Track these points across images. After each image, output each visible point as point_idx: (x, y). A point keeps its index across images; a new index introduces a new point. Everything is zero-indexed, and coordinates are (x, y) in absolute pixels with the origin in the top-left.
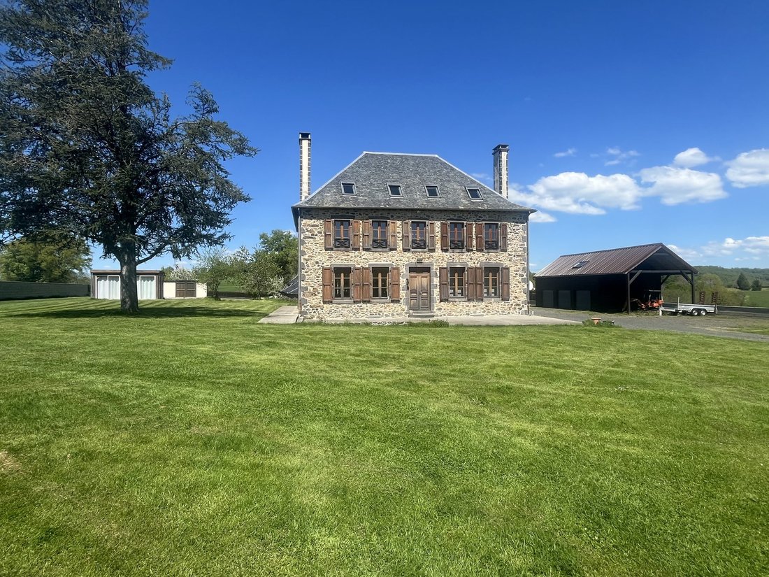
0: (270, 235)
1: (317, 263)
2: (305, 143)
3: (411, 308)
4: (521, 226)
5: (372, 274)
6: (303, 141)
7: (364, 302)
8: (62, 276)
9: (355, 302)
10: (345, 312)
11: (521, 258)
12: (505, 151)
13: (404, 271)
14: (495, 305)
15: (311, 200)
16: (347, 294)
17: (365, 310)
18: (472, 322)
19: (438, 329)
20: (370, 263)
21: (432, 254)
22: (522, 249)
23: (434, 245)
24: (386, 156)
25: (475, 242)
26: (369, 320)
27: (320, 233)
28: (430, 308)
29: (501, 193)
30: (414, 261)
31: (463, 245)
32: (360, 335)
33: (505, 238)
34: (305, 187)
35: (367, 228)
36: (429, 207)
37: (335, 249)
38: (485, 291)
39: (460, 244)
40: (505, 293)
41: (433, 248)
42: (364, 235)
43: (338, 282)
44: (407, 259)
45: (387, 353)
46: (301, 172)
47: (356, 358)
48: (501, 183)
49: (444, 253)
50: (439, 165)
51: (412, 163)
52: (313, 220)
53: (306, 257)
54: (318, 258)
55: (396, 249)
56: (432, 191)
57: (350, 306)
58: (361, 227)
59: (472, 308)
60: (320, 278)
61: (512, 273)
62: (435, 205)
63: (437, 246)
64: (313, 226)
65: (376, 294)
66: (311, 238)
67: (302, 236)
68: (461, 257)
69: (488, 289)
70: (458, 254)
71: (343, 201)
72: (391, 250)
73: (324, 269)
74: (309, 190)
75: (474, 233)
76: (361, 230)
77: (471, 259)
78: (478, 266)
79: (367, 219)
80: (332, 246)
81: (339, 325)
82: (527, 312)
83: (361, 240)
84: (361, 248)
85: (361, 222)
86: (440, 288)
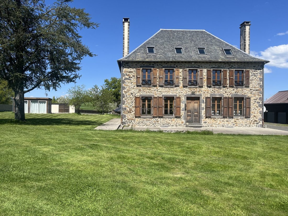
0: (110, 80)
1: (132, 94)
2: (126, 24)
3: (187, 122)
4: (259, 71)
5: (164, 101)
6: (125, 23)
7: (159, 117)
8: (6, 101)
9: (154, 117)
10: (148, 123)
11: (259, 91)
12: (248, 25)
13: (183, 99)
14: (241, 121)
15: (129, 57)
16: (149, 112)
17: (160, 122)
18: (227, 131)
19: (207, 136)
20: (163, 94)
21: (201, 89)
22: (258, 86)
23: (202, 83)
24: (174, 31)
25: (228, 82)
26: (162, 129)
27: (134, 76)
28: (199, 121)
29: (245, 51)
30: (190, 93)
31: (220, 83)
32: (155, 140)
33: (248, 79)
34: (126, 50)
35: (161, 73)
36: (200, 60)
37: (142, 86)
38: (234, 112)
39: (219, 83)
40: (247, 113)
41: (201, 85)
42: (160, 78)
43: (144, 105)
44: (185, 92)
45: (174, 156)
46: (124, 41)
47: (151, 161)
48: (245, 45)
49: (209, 88)
50: (206, 36)
51: (189, 35)
52: (130, 69)
53: (126, 90)
54: (132, 91)
55: (179, 86)
56: (202, 51)
57: (151, 119)
58: (158, 73)
59: (226, 123)
60: (134, 103)
61: (252, 101)
62: (204, 59)
63: (204, 84)
64: (130, 72)
65: (166, 113)
66: (128, 79)
67: (124, 78)
68: (219, 91)
69: (236, 111)
70: (217, 89)
71: (147, 58)
72: (176, 86)
73: (136, 98)
74: (128, 51)
75: (228, 76)
76: (158, 75)
77: (226, 92)
78: (230, 96)
79: (161, 68)
80: (140, 84)
81: (143, 132)
82: (262, 126)
83: (158, 81)
84: (158, 85)
85: (158, 70)
86: (206, 110)
